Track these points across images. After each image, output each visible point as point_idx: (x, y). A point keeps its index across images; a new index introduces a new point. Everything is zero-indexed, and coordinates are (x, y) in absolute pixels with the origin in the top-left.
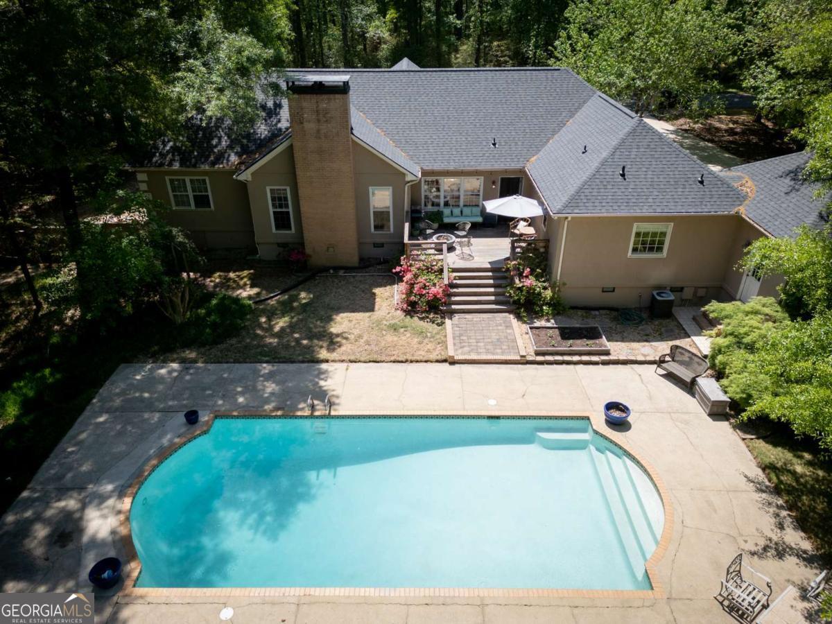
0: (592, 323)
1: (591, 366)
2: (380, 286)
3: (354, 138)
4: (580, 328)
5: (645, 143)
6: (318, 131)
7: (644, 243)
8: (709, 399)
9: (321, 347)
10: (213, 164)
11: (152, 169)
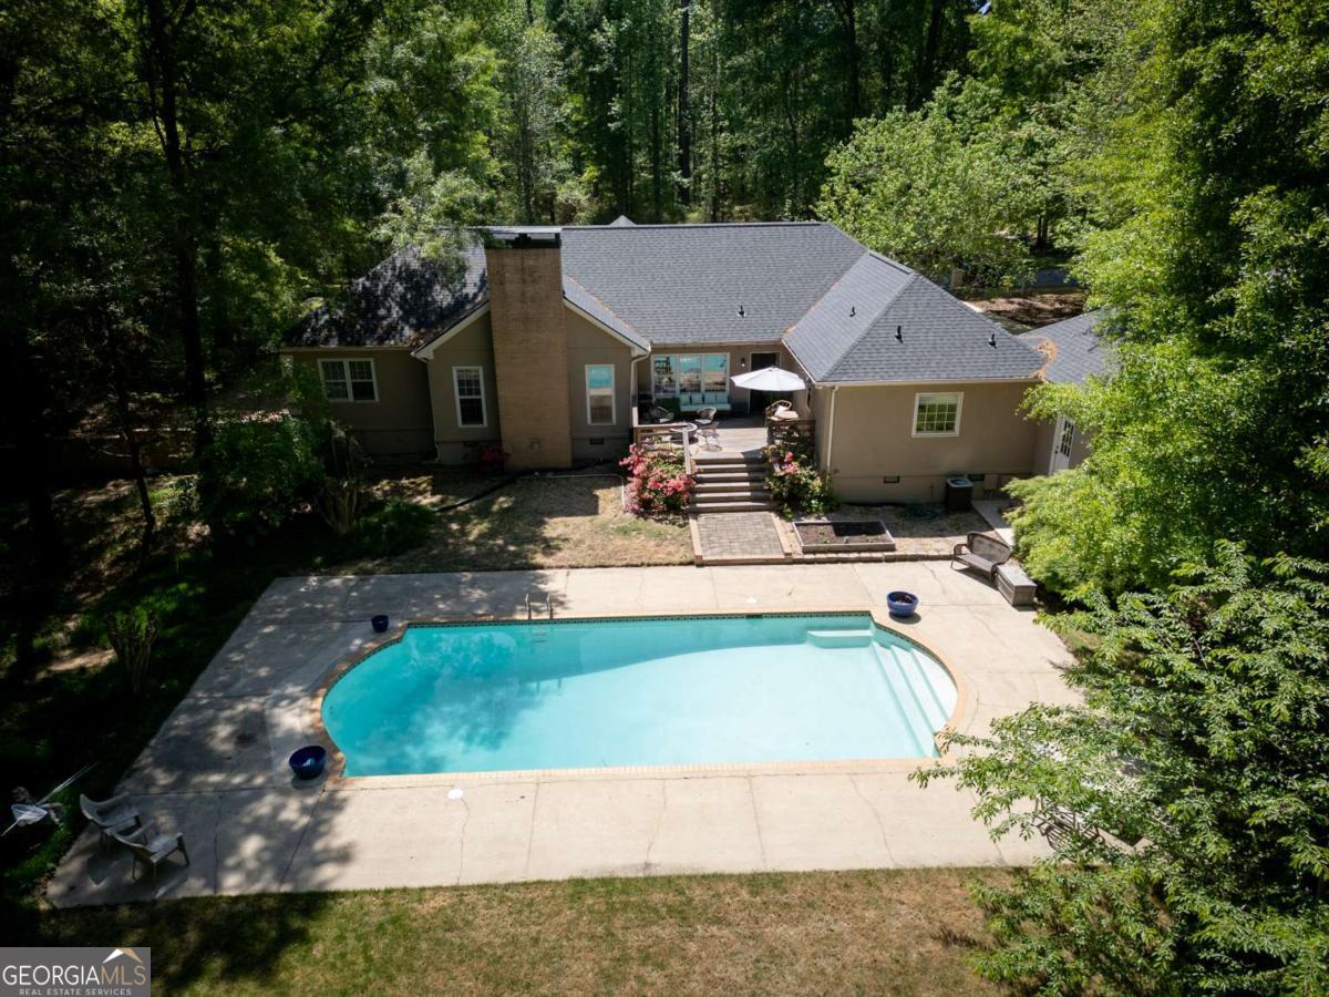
0: (871, 519)
1: (872, 565)
2: (603, 487)
3: (568, 304)
4: (858, 524)
5: (924, 300)
6: (523, 294)
7: (931, 418)
8: (1010, 585)
9: (536, 552)
10: (381, 340)
11: (304, 349)
